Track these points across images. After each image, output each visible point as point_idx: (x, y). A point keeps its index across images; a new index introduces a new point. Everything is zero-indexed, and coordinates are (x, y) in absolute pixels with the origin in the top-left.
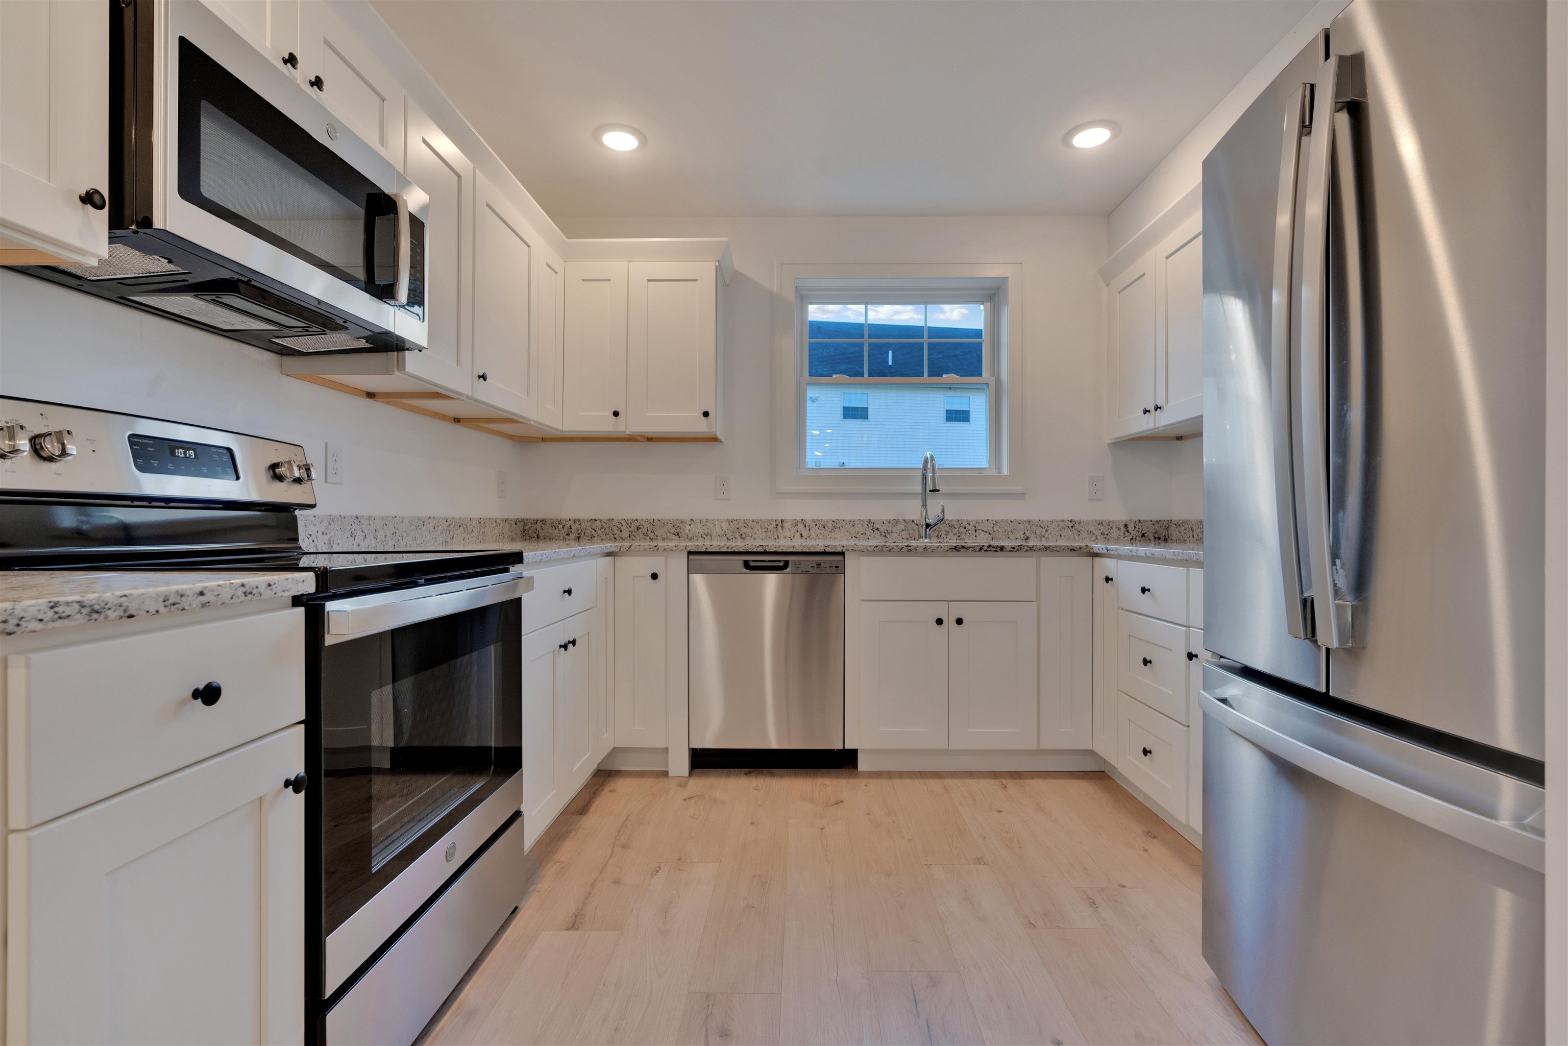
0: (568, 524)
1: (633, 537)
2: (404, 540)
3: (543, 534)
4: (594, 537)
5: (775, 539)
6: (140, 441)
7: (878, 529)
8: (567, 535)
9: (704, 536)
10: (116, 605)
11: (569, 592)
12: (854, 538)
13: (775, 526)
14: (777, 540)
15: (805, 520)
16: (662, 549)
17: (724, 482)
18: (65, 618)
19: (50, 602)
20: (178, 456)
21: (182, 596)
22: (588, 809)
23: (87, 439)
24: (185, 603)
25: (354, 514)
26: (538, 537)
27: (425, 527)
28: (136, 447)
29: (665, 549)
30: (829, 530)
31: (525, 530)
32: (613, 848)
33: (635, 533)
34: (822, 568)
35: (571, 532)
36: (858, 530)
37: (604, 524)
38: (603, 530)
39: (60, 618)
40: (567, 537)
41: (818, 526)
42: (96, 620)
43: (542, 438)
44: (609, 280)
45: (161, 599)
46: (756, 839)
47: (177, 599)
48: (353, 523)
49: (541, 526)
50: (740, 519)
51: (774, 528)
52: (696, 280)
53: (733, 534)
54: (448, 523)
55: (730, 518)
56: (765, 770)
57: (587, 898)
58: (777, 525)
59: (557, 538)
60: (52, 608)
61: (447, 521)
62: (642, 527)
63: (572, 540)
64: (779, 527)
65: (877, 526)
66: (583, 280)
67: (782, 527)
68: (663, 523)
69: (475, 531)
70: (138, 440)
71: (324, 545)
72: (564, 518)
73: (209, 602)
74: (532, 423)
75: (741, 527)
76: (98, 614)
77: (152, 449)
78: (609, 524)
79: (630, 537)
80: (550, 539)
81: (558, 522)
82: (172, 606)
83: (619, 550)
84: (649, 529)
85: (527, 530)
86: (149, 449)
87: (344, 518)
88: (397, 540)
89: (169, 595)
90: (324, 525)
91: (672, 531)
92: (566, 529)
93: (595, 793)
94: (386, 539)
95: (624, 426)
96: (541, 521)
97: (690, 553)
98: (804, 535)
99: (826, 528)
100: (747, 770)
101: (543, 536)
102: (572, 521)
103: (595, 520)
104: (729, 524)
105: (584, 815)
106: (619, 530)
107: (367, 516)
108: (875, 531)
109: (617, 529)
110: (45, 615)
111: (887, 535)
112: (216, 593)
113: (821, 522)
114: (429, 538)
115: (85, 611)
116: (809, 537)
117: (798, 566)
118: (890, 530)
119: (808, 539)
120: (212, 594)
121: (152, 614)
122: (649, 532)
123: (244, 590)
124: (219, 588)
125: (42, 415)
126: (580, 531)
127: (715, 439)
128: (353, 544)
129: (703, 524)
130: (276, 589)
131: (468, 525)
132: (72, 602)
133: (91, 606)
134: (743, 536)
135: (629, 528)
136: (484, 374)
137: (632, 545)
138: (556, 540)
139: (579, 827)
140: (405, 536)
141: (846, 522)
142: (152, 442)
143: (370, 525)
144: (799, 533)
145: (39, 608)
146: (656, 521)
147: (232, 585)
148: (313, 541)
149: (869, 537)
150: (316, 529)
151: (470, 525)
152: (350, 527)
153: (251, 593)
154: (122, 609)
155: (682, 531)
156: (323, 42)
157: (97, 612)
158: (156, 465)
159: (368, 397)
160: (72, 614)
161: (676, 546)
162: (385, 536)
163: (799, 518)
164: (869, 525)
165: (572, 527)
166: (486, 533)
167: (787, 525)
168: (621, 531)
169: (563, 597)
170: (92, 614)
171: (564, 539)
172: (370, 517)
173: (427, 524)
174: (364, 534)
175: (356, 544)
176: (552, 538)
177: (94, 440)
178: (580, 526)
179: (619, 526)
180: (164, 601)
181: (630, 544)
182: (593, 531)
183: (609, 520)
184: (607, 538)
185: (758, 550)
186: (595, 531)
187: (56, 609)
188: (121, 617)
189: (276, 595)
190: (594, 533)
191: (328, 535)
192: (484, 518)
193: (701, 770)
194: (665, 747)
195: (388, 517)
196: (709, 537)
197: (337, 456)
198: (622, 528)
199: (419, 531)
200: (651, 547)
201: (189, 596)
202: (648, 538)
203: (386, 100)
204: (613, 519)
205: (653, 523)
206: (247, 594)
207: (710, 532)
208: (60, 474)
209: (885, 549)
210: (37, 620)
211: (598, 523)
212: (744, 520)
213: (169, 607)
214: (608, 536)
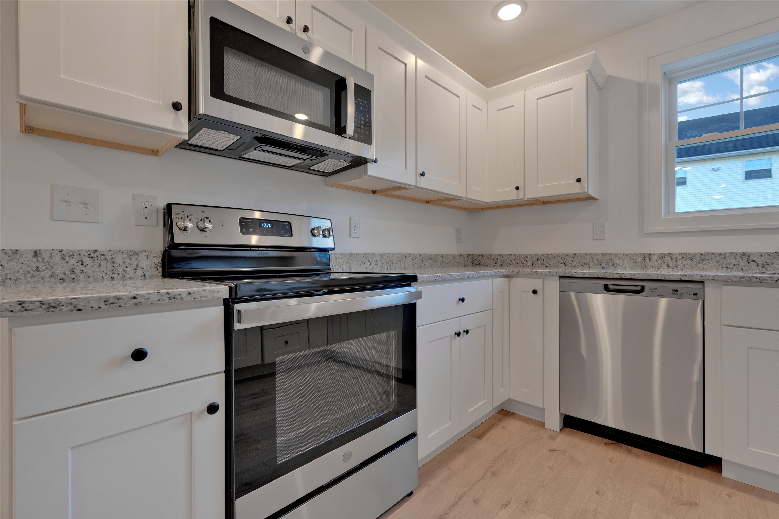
0: (496, 257)
1: (534, 265)
2: (394, 266)
3: (483, 263)
4: (511, 265)
5: (643, 268)
6: (246, 221)
7: (754, 261)
8: (495, 263)
9: (584, 265)
10: (68, 304)
11: (462, 300)
12: (724, 268)
13: (643, 258)
14: (645, 269)
15: (672, 254)
16: (540, 274)
17: (599, 227)
18: (30, 310)
19: (18, 301)
20: (263, 227)
21: (118, 299)
22: (484, 436)
23: (220, 221)
24: (121, 303)
25: (364, 252)
26: (480, 264)
27: (407, 259)
28: (243, 223)
29: (542, 274)
30: (697, 261)
31: (473, 261)
32: (486, 472)
33: (536, 263)
34: (679, 294)
35: (498, 262)
36: (730, 262)
37: (517, 257)
38: (516, 261)
39: (26, 310)
40: (495, 264)
41: (685, 258)
42: (52, 311)
43: (482, 208)
44: (513, 106)
45: (103, 301)
46: (596, 509)
47: (116, 301)
48: (363, 257)
49: (482, 258)
50: (612, 253)
51: (642, 260)
52: (571, 89)
53: (607, 264)
54: (421, 257)
55: (604, 252)
56: (624, 446)
57: (453, 506)
58: (645, 258)
59: (490, 265)
60: (20, 304)
61: (421, 256)
62: (540, 259)
63: (498, 266)
64: (647, 259)
65: (752, 258)
66: (498, 111)
67: (650, 259)
68: (554, 256)
69: (440, 261)
70: (245, 220)
71: (346, 268)
72: (494, 254)
73: (140, 303)
74: (464, 199)
75: (614, 259)
76: (55, 308)
77: (251, 224)
78: (519, 257)
79: (532, 265)
80: (486, 265)
81: (490, 256)
82: (111, 304)
83: (511, 274)
84: (544, 260)
85: (474, 260)
86: (249, 224)
87: (358, 254)
88: (389, 266)
89: (109, 299)
90: (347, 258)
91: (561, 262)
92: (495, 260)
93: (493, 425)
94: (383, 265)
95: (522, 196)
96: (481, 256)
97: (560, 277)
98: (671, 265)
99: (694, 260)
100: (608, 441)
101: (482, 264)
102: (498, 255)
103: (511, 255)
104: (604, 257)
105: (480, 439)
106: (526, 261)
107: (371, 253)
108: (751, 263)
109: (524, 260)
110: (15, 308)
111: (766, 266)
112: (146, 298)
113: (688, 255)
114: (409, 265)
115: (44, 306)
116: (676, 267)
117: (653, 290)
118: (770, 262)
119: (675, 269)
120: (142, 298)
121: (95, 309)
122: (545, 262)
123: (169, 296)
124: (149, 295)
125: (202, 211)
126: (503, 261)
127: (591, 198)
128: (363, 268)
129: (583, 257)
130: (196, 296)
131: (435, 258)
132: (35, 301)
133: (48, 304)
134: (615, 265)
135: (532, 259)
136: (423, 172)
137: (520, 271)
138: (489, 266)
139: (473, 448)
140: (394, 263)
141: (716, 255)
142: (251, 221)
143: (373, 258)
144: (666, 263)
145: (11, 304)
146: (549, 255)
147: (159, 293)
148: (341, 266)
149: (743, 268)
150: (342, 260)
151: (436, 258)
152: (361, 259)
153: (174, 298)
154: (72, 306)
155: (567, 261)
156: (311, 7)
157: (54, 307)
158: (252, 231)
159: (373, 193)
160: (34, 308)
161: (549, 272)
162: (382, 264)
163: (666, 251)
164: (743, 257)
165: (498, 259)
166: (446, 262)
167: (654, 258)
168: (527, 262)
169: (458, 303)
170: (50, 308)
171: (494, 266)
172: (373, 254)
173: (408, 258)
174: (370, 263)
175: (365, 268)
176: (487, 265)
177: (223, 221)
178: (502, 258)
179: (526, 258)
180: (105, 302)
181: (519, 270)
182: (510, 261)
183: (519, 254)
184: (518, 265)
185: (615, 277)
186: (511, 261)
187: (23, 305)
188: (72, 310)
189: (195, 299)
190: (510, 262)
191: (349, 263)
192: (445, 254)
193: (571, 429)
194: (542, 407)
195: (384, 254)
196: (588, 266)
197: (356, 223)
198: (528, 260)
199: (403, 261)
200: (532, 272)
201: (124, 299)
202: (544, 266)
203: (353, 30)
204: (522, 254)
205: (547, 256)
206: (171, 299)
207: (588, 262)
208: (206, 237)
209: (754, 280)
210: (9, 311)
211: (513, 257)
212: (616, 254)
213: (109, 305)
214: (519, 264)
